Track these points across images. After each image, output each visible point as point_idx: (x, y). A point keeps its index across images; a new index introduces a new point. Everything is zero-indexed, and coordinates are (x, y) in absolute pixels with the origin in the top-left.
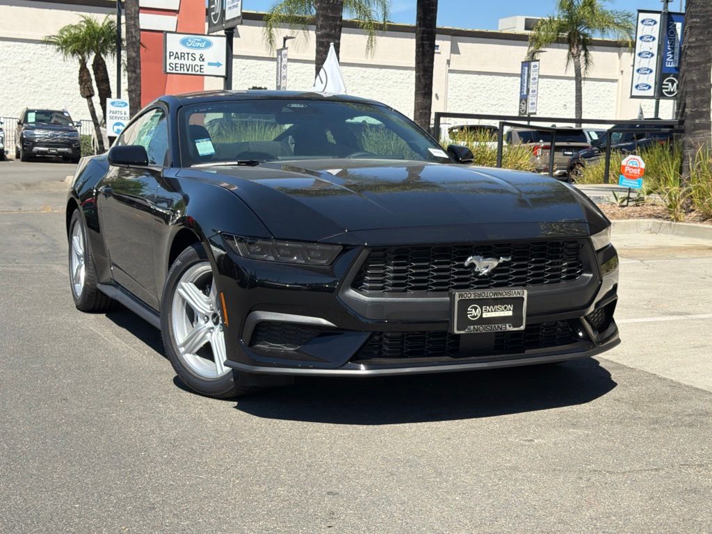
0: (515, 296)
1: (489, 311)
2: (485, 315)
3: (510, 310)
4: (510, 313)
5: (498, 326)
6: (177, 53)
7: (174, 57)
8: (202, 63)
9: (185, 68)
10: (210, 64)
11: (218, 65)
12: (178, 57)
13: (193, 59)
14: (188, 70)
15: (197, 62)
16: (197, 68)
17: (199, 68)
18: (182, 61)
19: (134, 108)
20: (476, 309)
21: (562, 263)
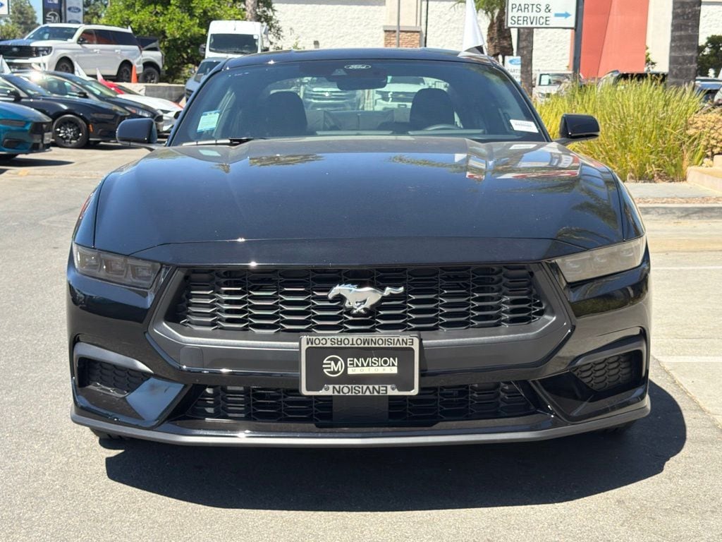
0: (398, 346)
1: (357, 366)
2: (351, 371)
3: (393, 365)
4: (394, 370)
5: (374, 388)
6: (520, 5)
7: (516, 9)
8: (548, 14)
9: (529, 20)
10: (557, 15)
11: (567, 15)
12: (521, 10)
13: (538, 10)
14: (532, 23)
15: (543, 14)
16: (542, 21)
17: (544, 20)
18: (526, 14)
19: (525, 65)
20: (336, 361)
21: (500, 298)
